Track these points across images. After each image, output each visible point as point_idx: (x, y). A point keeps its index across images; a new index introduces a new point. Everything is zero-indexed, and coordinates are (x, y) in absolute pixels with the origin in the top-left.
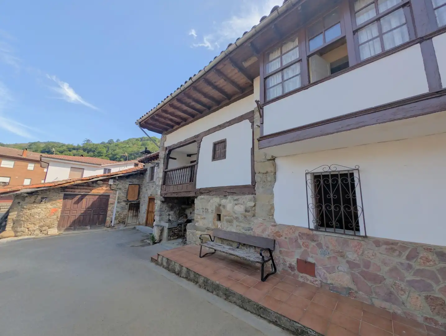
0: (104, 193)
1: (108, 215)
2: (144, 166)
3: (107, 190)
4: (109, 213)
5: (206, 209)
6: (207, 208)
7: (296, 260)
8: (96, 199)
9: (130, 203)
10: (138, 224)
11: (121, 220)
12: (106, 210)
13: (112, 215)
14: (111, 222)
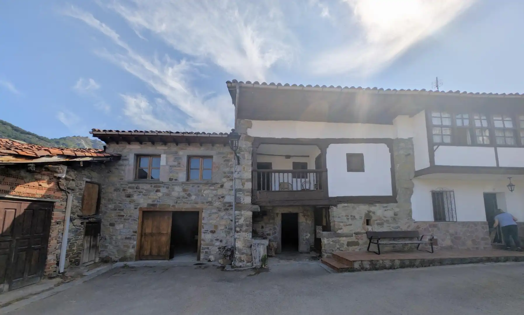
0: (43, 196)
1: (50, 249)
2: (105, 147)
3: (49, 189)
4: (53, 243)
5: (351, 216)
6: (353, 215)
7: (428, 239)
8: (22, 211)
9: (87, 221)
10: (99, 262)
11: (74, 258)
12: (45, 239)
13: (60, 247)
14: (58, 264)
